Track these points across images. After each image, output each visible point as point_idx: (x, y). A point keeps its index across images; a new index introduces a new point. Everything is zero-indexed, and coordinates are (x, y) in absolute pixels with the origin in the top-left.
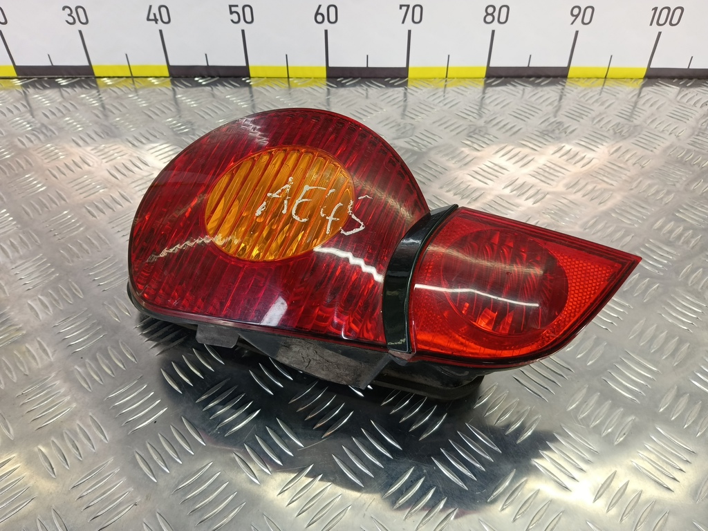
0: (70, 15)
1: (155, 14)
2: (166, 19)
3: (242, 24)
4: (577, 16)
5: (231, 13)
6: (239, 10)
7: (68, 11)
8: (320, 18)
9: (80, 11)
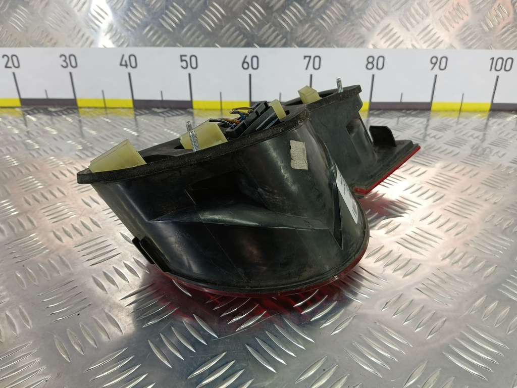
0: (65, 61)
1: (126, 61)
2: (133, 65)
3: (189, 70)
4: (435, 64)
5: (182, 61)
6: (188, 59)
7: (63, 58)
8: (246, 65)
9: (72, 58)
